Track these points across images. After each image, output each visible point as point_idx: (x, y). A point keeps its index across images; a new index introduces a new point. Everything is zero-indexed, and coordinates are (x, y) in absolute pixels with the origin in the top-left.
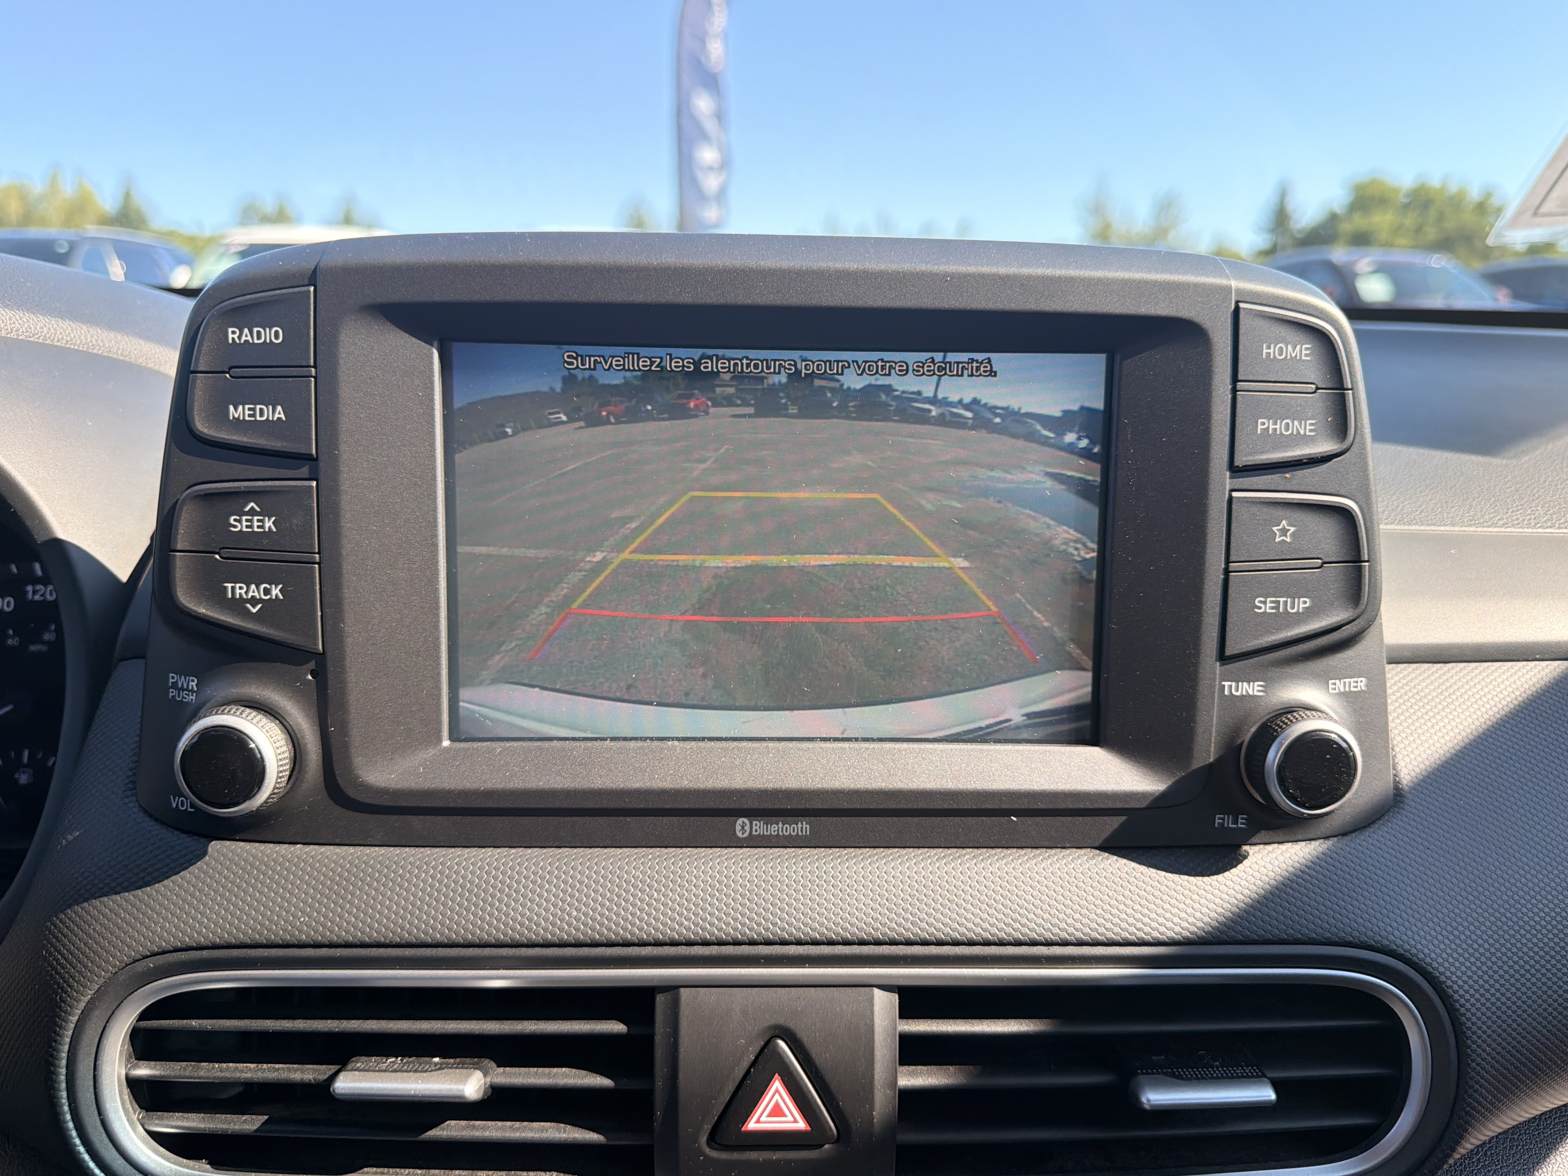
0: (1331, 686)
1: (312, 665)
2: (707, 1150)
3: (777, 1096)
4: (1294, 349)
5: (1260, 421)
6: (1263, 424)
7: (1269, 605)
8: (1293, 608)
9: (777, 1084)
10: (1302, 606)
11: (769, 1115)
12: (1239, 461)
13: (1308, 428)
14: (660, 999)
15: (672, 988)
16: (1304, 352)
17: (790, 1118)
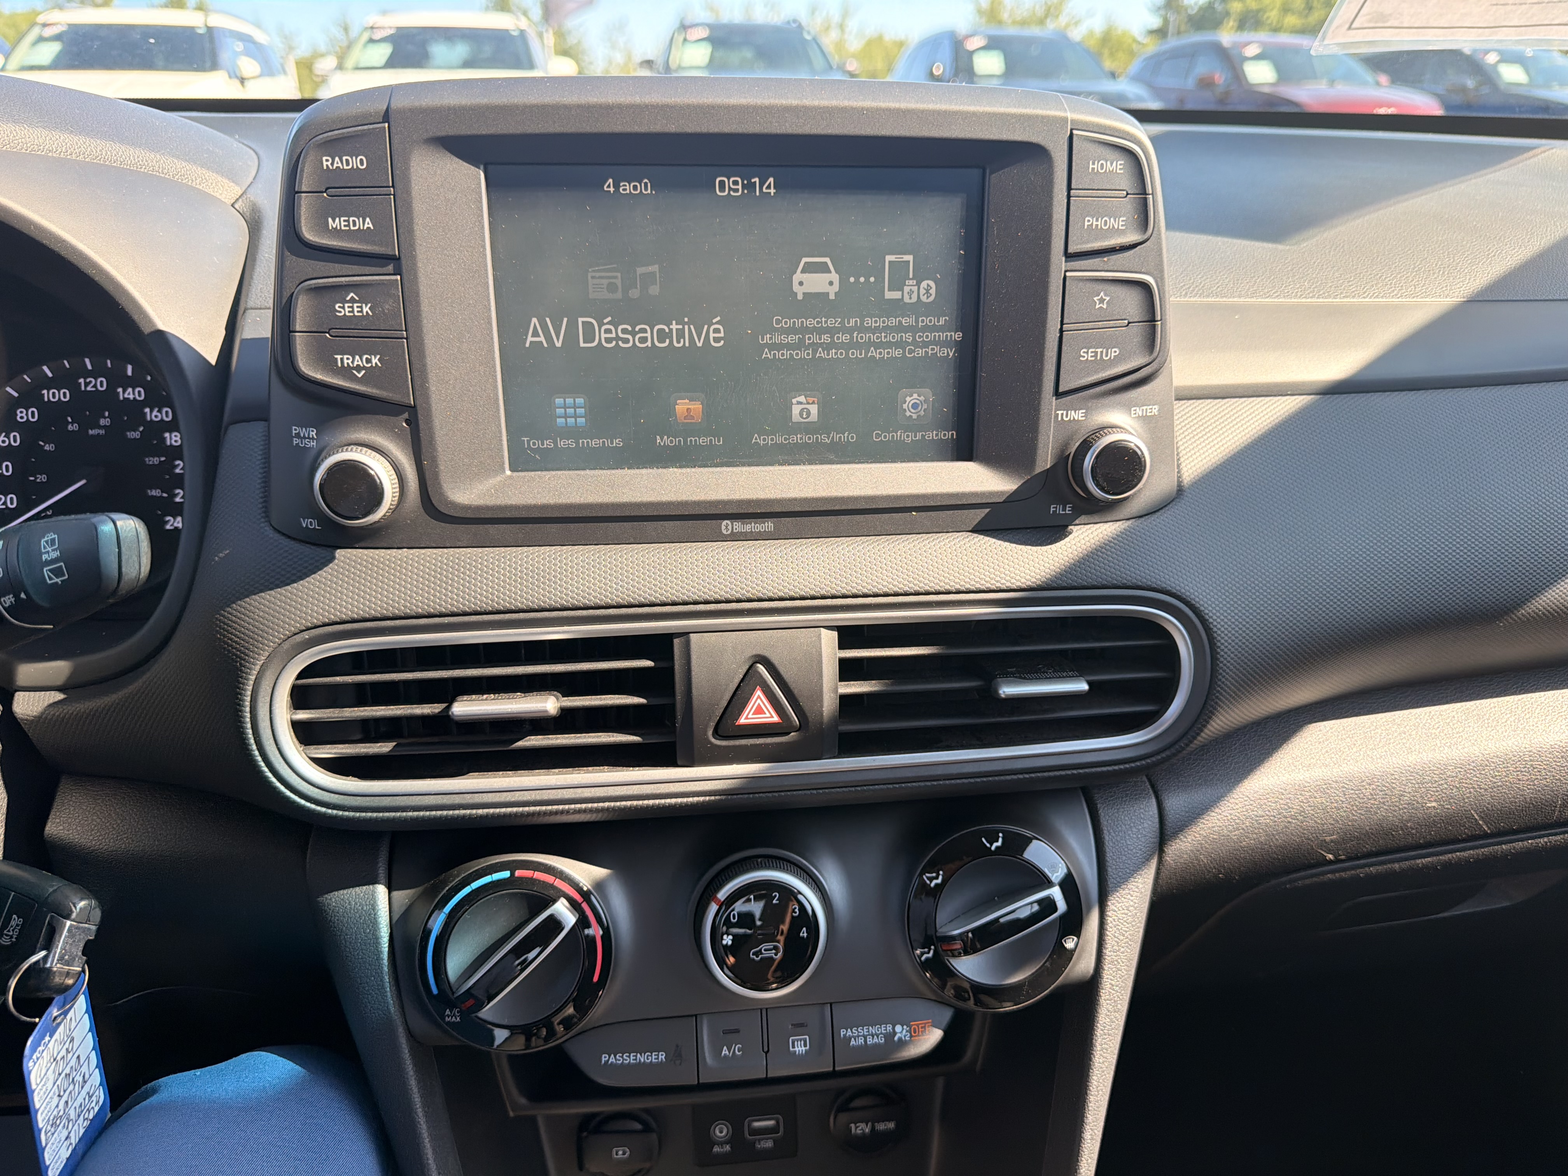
0: (1133, 412)
1: (406, 415)
2: (713, 740)
3: (759, 701)
4: (1112, 164)
5: (1087, 219)
6: (1089, 221)
7: (1090, 354)
8: (1107, 356)
9: (759, 693)
10: (1113, 354)
11: (754, 714)
12: (1071, 250)
13: (1121, 223)
14: (676, 641)
15: (684, 634)
16: (1119, 167)
17: (768, 715)
